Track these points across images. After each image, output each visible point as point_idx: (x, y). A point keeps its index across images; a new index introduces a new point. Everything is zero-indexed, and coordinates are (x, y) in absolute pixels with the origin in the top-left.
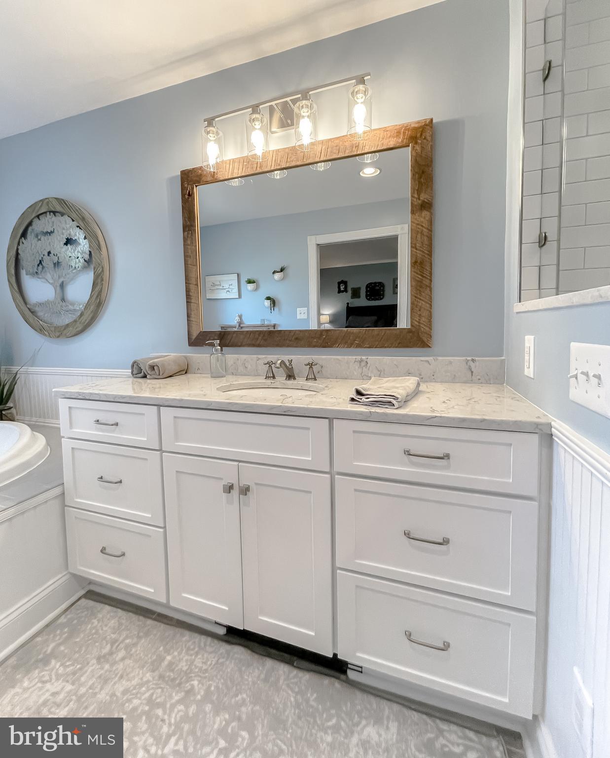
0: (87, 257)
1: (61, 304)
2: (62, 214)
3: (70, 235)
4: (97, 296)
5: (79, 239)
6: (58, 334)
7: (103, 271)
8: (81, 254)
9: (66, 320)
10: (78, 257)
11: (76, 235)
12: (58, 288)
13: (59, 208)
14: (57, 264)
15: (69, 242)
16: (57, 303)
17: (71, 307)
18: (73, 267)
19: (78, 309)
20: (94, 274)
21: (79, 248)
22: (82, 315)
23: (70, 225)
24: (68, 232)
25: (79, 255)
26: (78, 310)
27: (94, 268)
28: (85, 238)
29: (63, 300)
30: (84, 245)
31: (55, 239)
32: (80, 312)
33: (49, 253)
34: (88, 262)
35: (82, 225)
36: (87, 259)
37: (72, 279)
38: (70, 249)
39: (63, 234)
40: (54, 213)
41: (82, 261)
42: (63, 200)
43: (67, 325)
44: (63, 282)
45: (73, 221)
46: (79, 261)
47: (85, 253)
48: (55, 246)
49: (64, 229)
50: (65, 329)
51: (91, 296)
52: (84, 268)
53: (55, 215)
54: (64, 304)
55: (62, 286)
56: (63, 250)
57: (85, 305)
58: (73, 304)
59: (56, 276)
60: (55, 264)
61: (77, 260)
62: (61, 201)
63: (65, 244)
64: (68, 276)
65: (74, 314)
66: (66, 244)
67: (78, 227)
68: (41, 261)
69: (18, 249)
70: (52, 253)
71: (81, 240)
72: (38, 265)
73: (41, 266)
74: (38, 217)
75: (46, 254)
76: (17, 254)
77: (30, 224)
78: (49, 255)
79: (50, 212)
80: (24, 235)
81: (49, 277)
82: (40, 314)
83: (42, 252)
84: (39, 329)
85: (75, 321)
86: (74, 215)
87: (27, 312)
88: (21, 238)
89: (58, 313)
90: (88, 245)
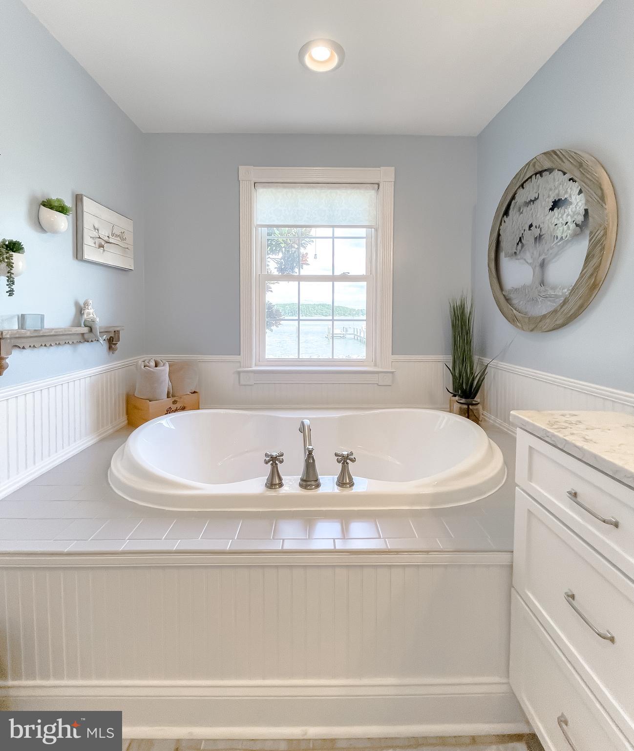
0: (580, 219)
1: (539, 288)
2: (550, 170)
3: (558, 195)
4: (592, 274)
5: (570, 196)
6: (532, 327)
7: (605, 234)
8: (572, 217)
9: (542, 309)
10: (567, 223)
11: (566, 192)
12: (538, 269)
13: (547, 165)
14: (538, 239)
15: (556, 204)
16: (534, 287)
17: (551, 292)
18: (559, 238)
19: (561, 294)
20: (589, 241)
21: (570, 210)
22: (565, 302)
23: (560, 180)
24: (557, 191)
25: (569, 219)
26: (560, 296)
27: (590, 234)
28: (580, 192)
29: (542, 283)
30: (577, 203)
31: (539, 207)
32: (563, 299)
33: (531, 226)
34: (581, 227)
35: (577, 175)
36: (579, 223)
37: (556, 255)
38: (556, 214)
39: (549, 197)
40: (540, 173)
41: (572, 226)
42: (554, 152)
43: (544, 316)
44: (544, 260)
45: (565, 173)
46: (569, 228)
47: (579, 214)
48: (538, 216)
49: (551, 190)
50: (540, 321)
51: (582, 275)
52: (575, 236)
53: (541, 176)
54: (543, 288)
55: (543, 265)
56: (548, 218)
57: (571, 288)
58: (554, 288)
59: (536, 254)
60: (536, 238)
61: (565, 227)
62: (550, 154)
63: (550, 209)
64: (551, 251)
65: (554, 301)
66: (552, 209)
67: (570, 180)
68: (520, 238)
69: (499, 230)
70: (534, 226)
71: (573, 198)
72: (518, 244)
73: (520, 244)
74: (522, 186)
75: (527, 228)
76: (499, 235)
77: (513, 198)
78: (530, 229)
79: (536, 174)
80: (506, 213)
81: (528, 256)
82: (515, 302)
83: (522, 227)
84: (513, 320)
85: (555, 311)
86: (566, 166)
87: (502, 300)
88: (503, 216)
89: (534, 301)
90: (583, 202)
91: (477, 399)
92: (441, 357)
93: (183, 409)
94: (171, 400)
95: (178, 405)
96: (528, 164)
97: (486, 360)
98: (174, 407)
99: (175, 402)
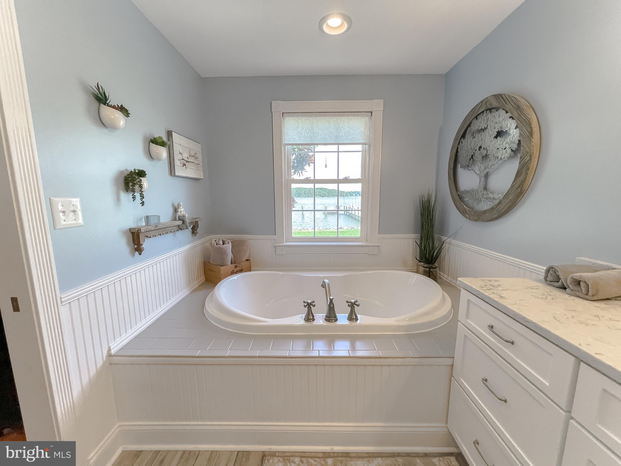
0: (515, 146)
1: (483, 192)
2: (497, 109)
3: (501, 127)
4: (519, 186)
5: (510, 130)
6: (476, 218)
7: (530, 159)
8: (509, 145)
9: (484, 206)
10: (505, 148)
11: (507, 126)
12: (483, 178)
13: (495, 104)
14: (485, 157)
15: (500, 134)
16: (480, 191)
17: (491, 195)
18: (499, 158)
19: (497, 197)
20: (520, 163)
21: (509, 139)
22: (500, 203)
23: (503, 117)
24: (500, 125)
25: (507, 146)
26: (497, 199)
27: (521, 157)
28: (517, 127)
29: (485, 188)
30: (514, 134)
31: (487, 134)
32: (498, 201)
33: (480, 147)
34: (515, 152)
35: (515, 114)
36: (514, 149)
37: (497, 169)
38: (499, 141)
39: (495, 128)
40: (490, 110)
41: (509, 151)
42: (500, 95)
43: (485, 212)
44: (487, 172)
45: (507, 112)
46: (506, 152)
47: (514, 143)
48: (486, 141)
49: (496, 123)
50: (482, 214)
51: (512, 186)
52: (510, 158)
53: (491, 112)
54: (485, 192)
55: (487, 176)
56: (493, 143)
57: (504, 194)
58: (492, 193)
59: (483, 168)
60: (483, 157)
61: (504, 151)
62: (498, 97)
63: (494, 137)
64: (493, 167)
65: (493, 202)
66: (496, 137)
67: (510, 117)
68: (472, 156)
69: (458, 148)
70: (483, 148)
71: (511, 131)
72: (470, 159)
73: (472, 160)
74: (476, 117)
75: (478, 149)
76: (457, 152)
77: (469, 125)
78: (479, 150)
79: (487, 110)
80: (463, 136)
81: (476, 168)
82: (466, 199)
83: (474, 148)
84: (463, 212)
85: (492, 209)
86: (508, 107)
87: (457, 198)
88: (461, 138)
89: (479, 201)
90: (518, 134)
91: (436, 264)
92: (412, 236)
93: (241, 271)
94: (233, 265)
95: (238, 269)
96: (482, 102)
97: (444, 238)
98: (235, 270)
99: (236, 267)
